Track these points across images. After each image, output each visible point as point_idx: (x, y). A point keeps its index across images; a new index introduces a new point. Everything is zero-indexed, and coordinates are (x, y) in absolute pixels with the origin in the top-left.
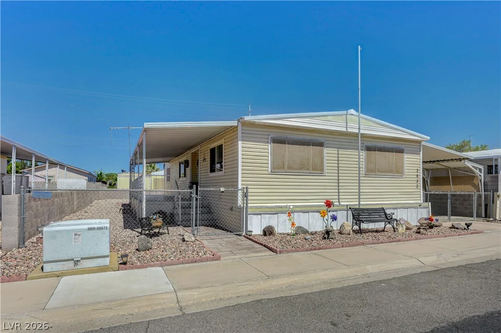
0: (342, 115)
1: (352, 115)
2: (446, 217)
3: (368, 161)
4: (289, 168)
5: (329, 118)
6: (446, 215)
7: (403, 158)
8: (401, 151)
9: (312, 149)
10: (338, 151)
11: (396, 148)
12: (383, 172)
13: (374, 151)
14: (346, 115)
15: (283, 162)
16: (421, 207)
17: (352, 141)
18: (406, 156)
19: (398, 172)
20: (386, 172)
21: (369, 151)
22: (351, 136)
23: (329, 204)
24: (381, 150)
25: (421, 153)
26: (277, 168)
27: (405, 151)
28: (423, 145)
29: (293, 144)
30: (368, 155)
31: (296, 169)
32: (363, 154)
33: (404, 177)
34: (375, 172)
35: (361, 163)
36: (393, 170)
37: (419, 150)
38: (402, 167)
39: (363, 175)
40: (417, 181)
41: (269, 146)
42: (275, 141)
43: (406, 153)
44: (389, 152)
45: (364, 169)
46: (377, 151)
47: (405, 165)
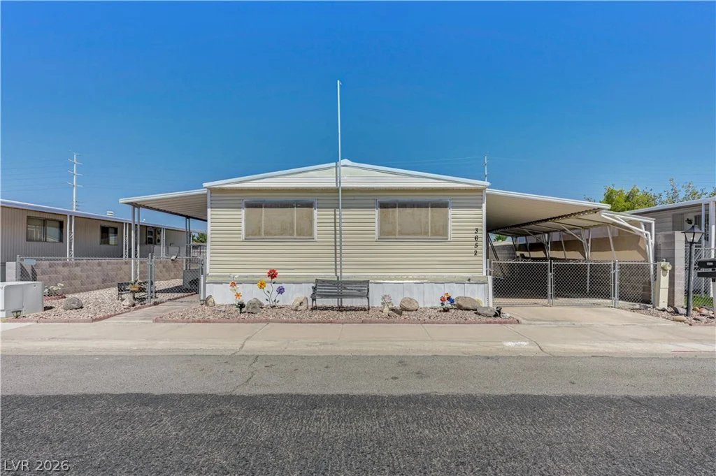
0: (329, 168)
1: (346, 166)
3: (382, 220)
4: (266, 233)
5: (310, 174)
6: (546, 296)
7: (446, 214)
8: (443, 205)
9: (295, 211)
10: (335, 211)
11: (437, 202)
12: (408, 234)
13: (392, 207)
14: (336, 167)
15: (259, 227)
16: (471, 282)
17: (356, 198)
18: (450, 211)
19: (436, 233)
20: (414, 234)
21: (385, 208)
22: (354, 192)
23: (273, 275)
24: (404, 205)
25: (484, 205)
26: (252, 235)
28: (487, 194)
29: (271, 207)
30: (381, 214)
31: (275, 235)
32: (377, 212)
33: (449, 240)
34: (395, 235)
35: (373, 224)
36: (428, 232)
37: (480, 201)
38: (445, 227)
39: (375, 240)
40: (476, 245)
41: (243, 212)
42: (249, 206)
43: (453, 207)
44: (421, 207)
45: (376, 232)
46: (399, 207)
47: (450, 224)
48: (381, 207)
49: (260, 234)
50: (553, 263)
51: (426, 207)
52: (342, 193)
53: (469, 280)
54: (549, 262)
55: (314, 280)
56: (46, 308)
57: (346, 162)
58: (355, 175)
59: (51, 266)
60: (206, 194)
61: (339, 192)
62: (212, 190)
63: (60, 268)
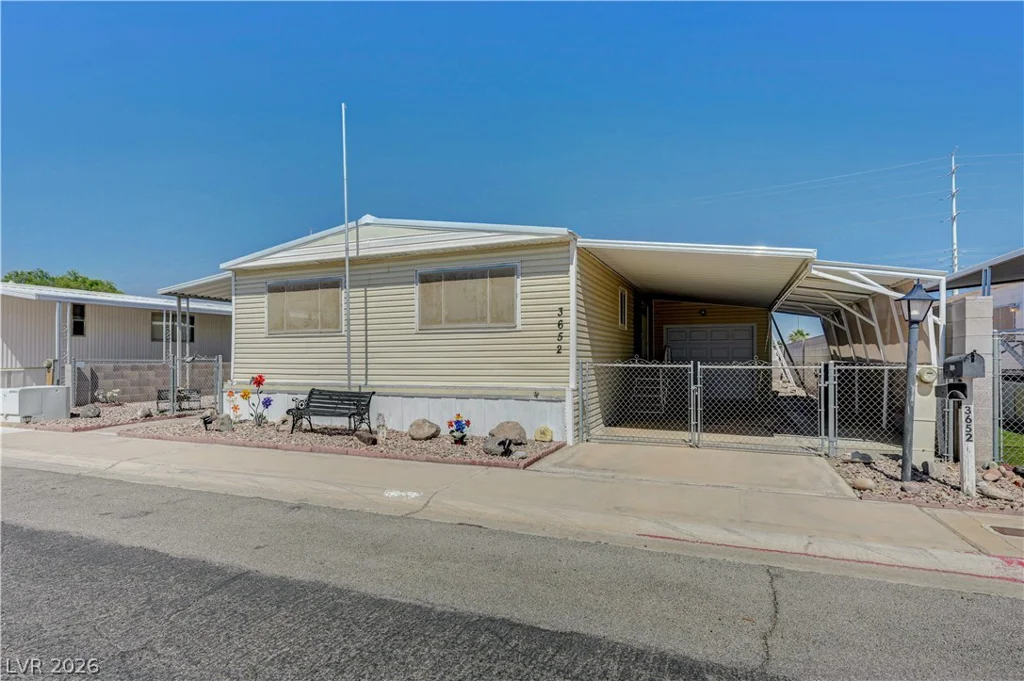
1: (367, 224)
2: (685, 435)
3: (424, 302)
4: (290, 326)
5: (329, 240)
6: (685, 427)
7: (513, 287)
8: (508, 272)
9: (321, 295)
10: (366, 291)
11: (498, 267)
12: (459, 321)
13: (437, 281)
14: (357, 226)
15: (282, 319)
17: (391, 270)
18: (519, 281)
19: (497, 319)
20: (467, 320)
21: (427, 282)
22: (389, 261)
24: (453, 276)
25: (573, 269)
26: (275, 329)
27: (519, 271)
28: (579, 249)
29: (294, 290)
30: (422, 292)
31: (298, 328)
32: (416, 288)
33: (517, 329)
34: (440, 322)
35: (411, 308)
36: (486, 317)
37: (566, 262)
38: (512, 308)
39: (414, 331)
40: (560, 336)
41: (265, 298)
42: (273, 289)
43: (523, 275)
44: (476, 278)
45: (416, 320)
46: (445, 280)
47: (519, 302)
48: (422, 282)
49: (282, 328)
50: (699, 367)
51: (483, 276)
52: (350, 265)
53: (536, 395)
54: (691, 366)
55: (309, 389)
56: (73, 416)
57: (368, 218)
58: (378, 236)
59: (115, 369)
60: (230, 278)
61: (345, 266)
62: (237, 272)
63: (128, 372)
